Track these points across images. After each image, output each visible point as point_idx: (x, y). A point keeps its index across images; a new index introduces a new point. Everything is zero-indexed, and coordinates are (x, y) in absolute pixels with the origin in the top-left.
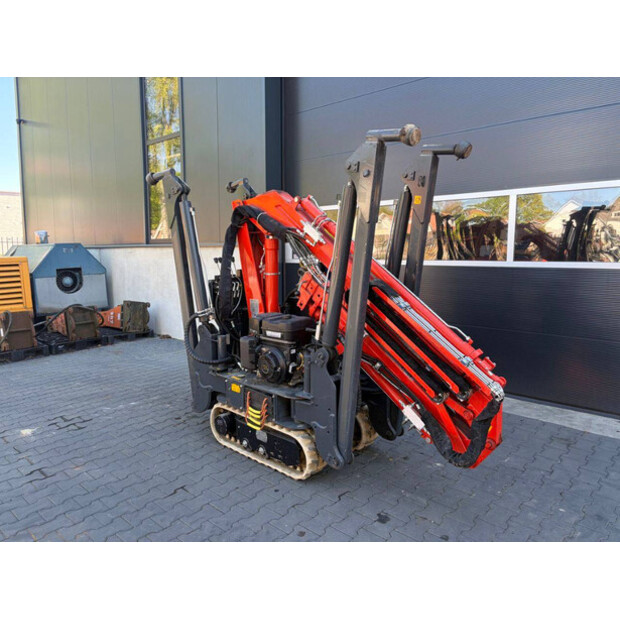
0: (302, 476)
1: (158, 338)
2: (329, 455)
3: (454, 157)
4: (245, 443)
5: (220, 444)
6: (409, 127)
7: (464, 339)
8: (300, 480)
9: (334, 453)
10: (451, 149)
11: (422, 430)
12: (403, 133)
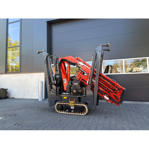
0: (85, 114)
1: (10, 98)
2: (92, 107)
3: (107, 51)
4: (67, 110)
5: (59, 113)
6: (108, 44)
7: (115, 81)
8: (84, 115)
9: (93, 107)
10: (107, 49)
11: (108, 100)
12: (107, 45)
